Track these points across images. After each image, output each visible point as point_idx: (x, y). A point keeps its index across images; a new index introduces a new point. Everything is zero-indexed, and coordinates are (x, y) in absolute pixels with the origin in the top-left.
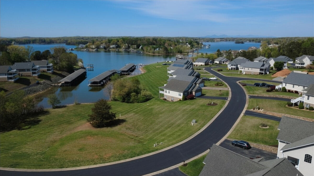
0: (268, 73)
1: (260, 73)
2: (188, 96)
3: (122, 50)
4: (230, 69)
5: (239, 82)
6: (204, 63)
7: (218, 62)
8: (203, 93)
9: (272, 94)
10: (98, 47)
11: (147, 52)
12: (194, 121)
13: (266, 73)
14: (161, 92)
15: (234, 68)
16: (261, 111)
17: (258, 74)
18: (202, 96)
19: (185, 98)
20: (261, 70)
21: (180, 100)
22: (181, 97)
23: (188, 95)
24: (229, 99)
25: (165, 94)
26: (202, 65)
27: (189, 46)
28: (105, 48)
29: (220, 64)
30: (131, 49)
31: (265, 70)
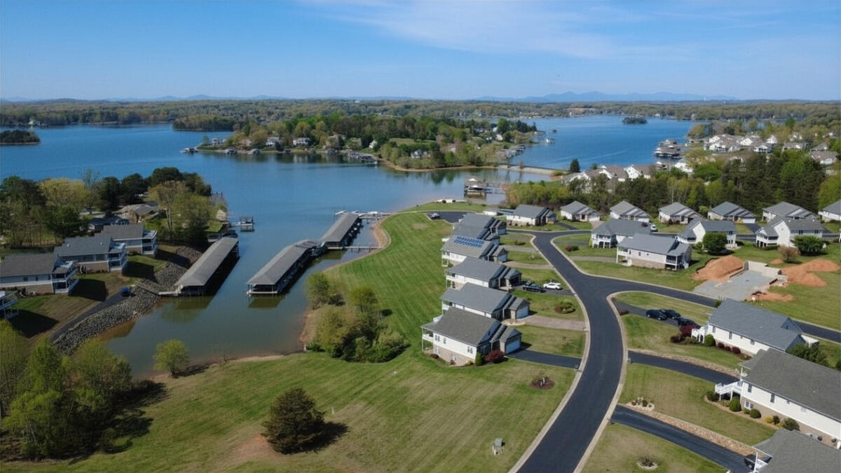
0: (686, 266)
1: (667, 266)
2: (489, 354)
3: (324, 151)
4: (596, 246)
5: (613, 300)
6: (534, 220)
7: (569, 217)
8: (524, 340)
9: (681, 353)
10: (260, 144)
11: (389, 160)
12: (498, 442)
13: (681, 267)
14: (425, 337)
15: (606, 243)
16: (649, 410)
17: (664, 267)
18: (522, 352)
19: (482, 361)
20: (669, 258)
21: (472, 364)
22: (473, 356)
23: (488, 349)
24: (583, 365)
25: (435, 343)
26: (528, 225)
27: (500, 137)
28: (278, 147)
29: (574, 220)
30: (347, 151)
31: (680, 258)
